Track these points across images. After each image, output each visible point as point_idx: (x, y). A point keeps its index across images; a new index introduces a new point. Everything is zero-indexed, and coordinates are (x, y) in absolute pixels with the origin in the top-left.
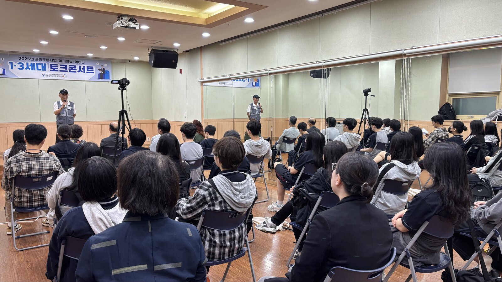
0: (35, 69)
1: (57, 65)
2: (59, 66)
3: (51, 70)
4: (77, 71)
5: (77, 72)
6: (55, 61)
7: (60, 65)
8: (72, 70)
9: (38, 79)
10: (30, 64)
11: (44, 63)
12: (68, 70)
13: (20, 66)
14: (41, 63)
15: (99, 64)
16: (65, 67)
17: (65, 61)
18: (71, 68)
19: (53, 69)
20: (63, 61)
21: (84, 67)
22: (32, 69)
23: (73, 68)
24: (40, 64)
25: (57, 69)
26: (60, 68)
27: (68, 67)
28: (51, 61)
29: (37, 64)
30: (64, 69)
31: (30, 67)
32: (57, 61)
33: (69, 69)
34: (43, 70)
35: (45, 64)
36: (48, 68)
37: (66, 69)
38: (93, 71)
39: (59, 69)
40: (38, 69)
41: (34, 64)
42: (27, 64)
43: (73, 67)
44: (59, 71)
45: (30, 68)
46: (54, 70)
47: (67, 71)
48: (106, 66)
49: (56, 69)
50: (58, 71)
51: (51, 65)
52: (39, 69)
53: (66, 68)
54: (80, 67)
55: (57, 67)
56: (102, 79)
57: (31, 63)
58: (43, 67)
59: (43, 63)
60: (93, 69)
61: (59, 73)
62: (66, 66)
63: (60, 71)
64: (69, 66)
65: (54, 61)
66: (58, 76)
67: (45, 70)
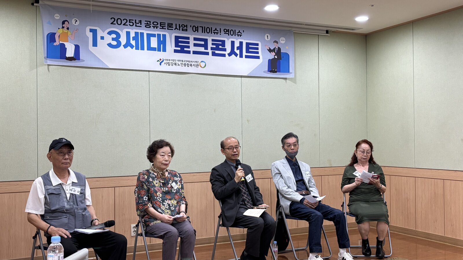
0: (143, 49)
1: (188, 38)
2: (192, 42)
3: (176, 51)
4: (226, 53)
5: (227, 55)
6: (184, 28)
7: (195, 39)
8: (217, 52)
9: (149, 71)
10: (132, 35)
11: (162, 33)
12: (210, 51)
13: (113, 39)
14: (156, 33)
15: (269, 39)
16: (203, 43)
17: (205, 30)
18: (215, 46)
19: (179, 49)
20: (200, 29)
21: (241, 43)
22: (137, 48)
23: (220, 47)
24: (154, 36)
25: (188, 47)
26: (195, 45)
27: (210, 45)
28: (176, 28)
29: (149, 36)
30: (202, 49)
31: (133, 43)
32: (190, 29)
33: (212, 49)
34: (159, 50)
35: (164, 36)
36: (171, 45)
37: (206, 48)
38: (258, 53)
39: (192, 49)
40: (150, 48)
41: (142, 34)
42: (128, 34)
43: (220, 45)
44: (192, 52)
45: (134, 45)
46: (182, 51)
47: (207, 54)
48: (283, 42)
49: (185, 49)
50: (189, 52)
51: (177, 38)
52: (152, 46)
53: (206, 46)
54: (233, 43)
55: (188, 43)
56: (274, 72)
57: (136, 33)
58: (159, 42)
59: (159, 33)
60: (257, 49)
61: (191, 57)
62: (206, 41)
63: (195, 53)
64: (213, 40)
65: (182, 30)
66: (188, 64)
67: (164, 50)
